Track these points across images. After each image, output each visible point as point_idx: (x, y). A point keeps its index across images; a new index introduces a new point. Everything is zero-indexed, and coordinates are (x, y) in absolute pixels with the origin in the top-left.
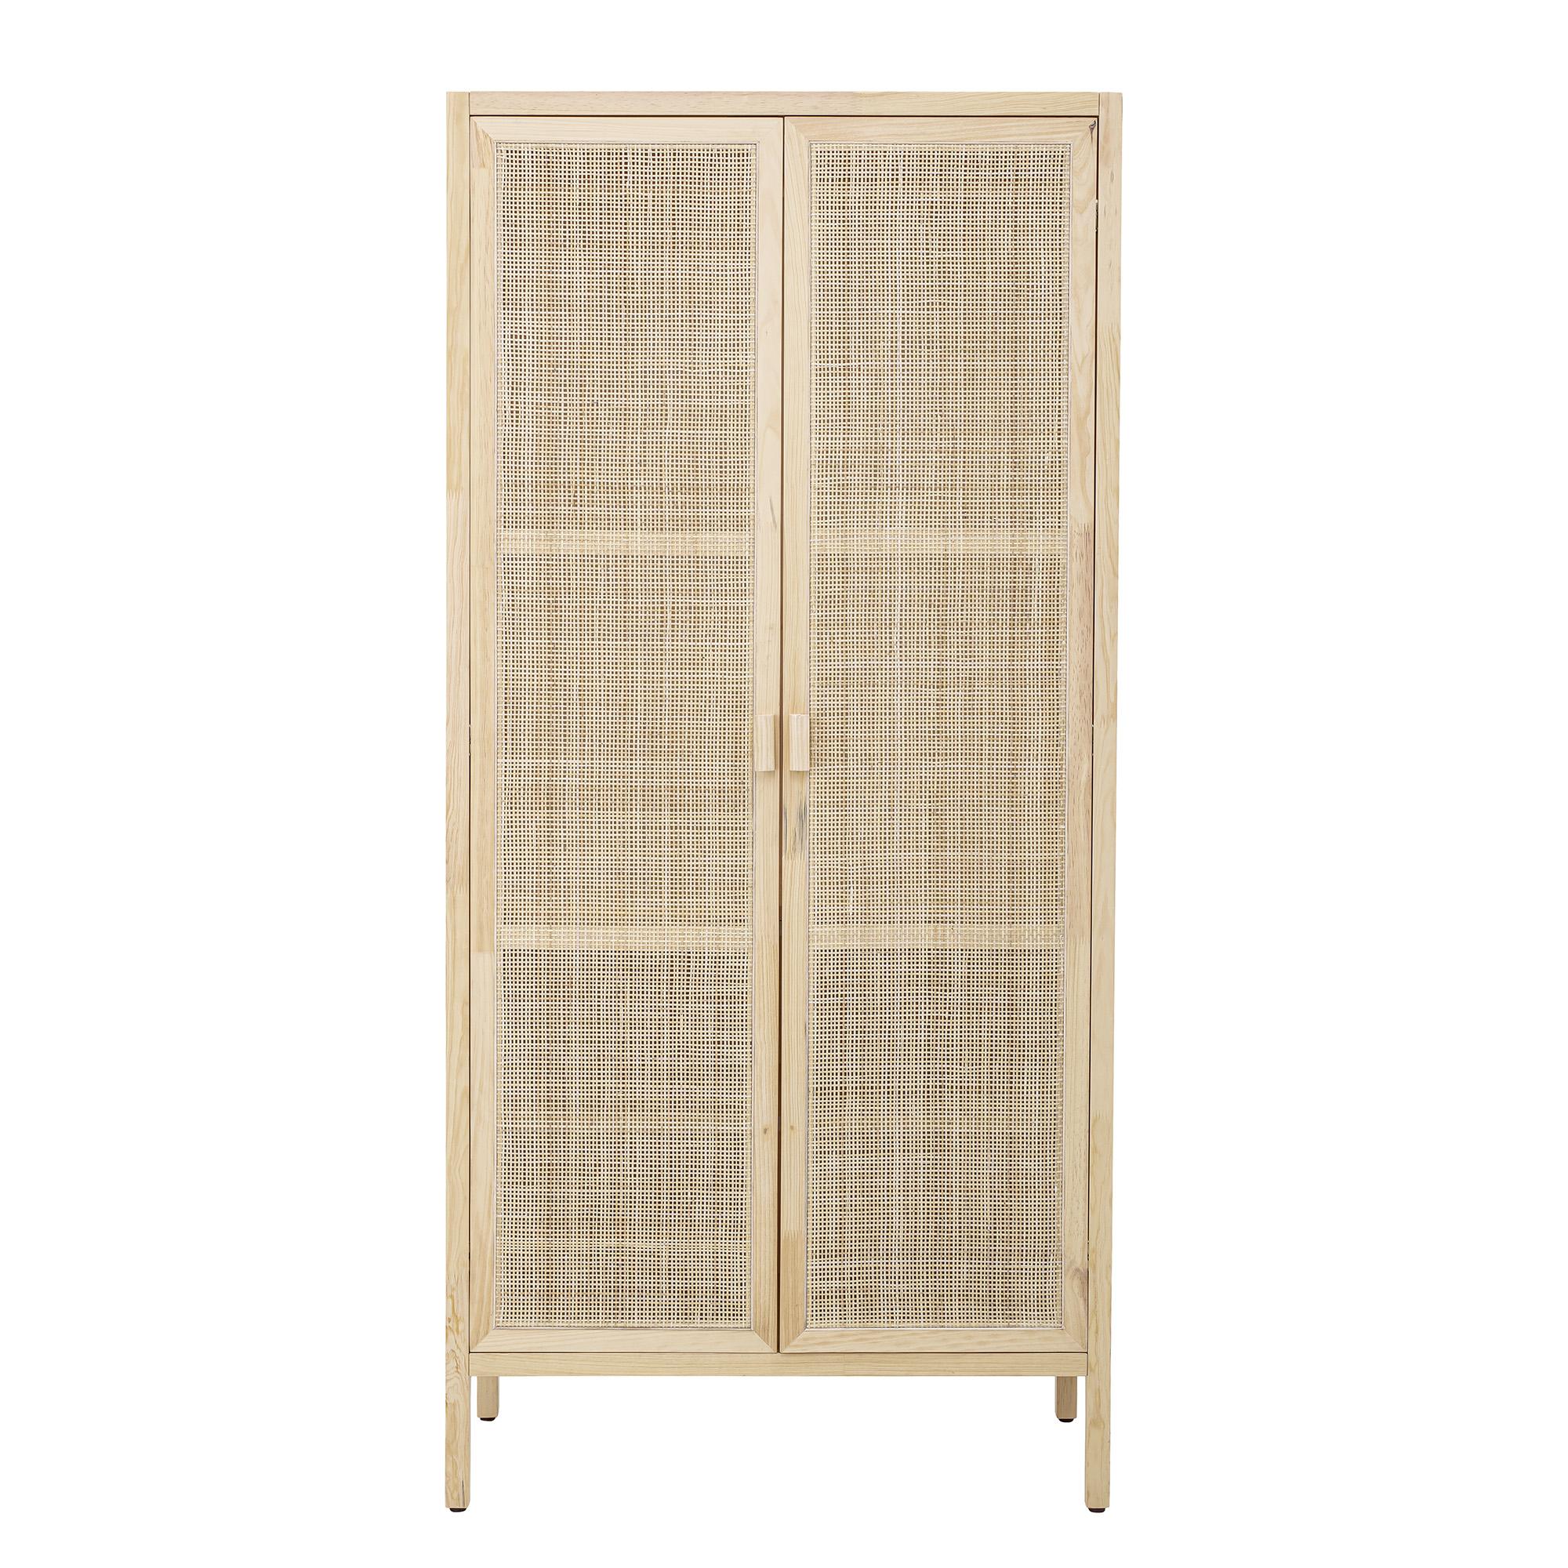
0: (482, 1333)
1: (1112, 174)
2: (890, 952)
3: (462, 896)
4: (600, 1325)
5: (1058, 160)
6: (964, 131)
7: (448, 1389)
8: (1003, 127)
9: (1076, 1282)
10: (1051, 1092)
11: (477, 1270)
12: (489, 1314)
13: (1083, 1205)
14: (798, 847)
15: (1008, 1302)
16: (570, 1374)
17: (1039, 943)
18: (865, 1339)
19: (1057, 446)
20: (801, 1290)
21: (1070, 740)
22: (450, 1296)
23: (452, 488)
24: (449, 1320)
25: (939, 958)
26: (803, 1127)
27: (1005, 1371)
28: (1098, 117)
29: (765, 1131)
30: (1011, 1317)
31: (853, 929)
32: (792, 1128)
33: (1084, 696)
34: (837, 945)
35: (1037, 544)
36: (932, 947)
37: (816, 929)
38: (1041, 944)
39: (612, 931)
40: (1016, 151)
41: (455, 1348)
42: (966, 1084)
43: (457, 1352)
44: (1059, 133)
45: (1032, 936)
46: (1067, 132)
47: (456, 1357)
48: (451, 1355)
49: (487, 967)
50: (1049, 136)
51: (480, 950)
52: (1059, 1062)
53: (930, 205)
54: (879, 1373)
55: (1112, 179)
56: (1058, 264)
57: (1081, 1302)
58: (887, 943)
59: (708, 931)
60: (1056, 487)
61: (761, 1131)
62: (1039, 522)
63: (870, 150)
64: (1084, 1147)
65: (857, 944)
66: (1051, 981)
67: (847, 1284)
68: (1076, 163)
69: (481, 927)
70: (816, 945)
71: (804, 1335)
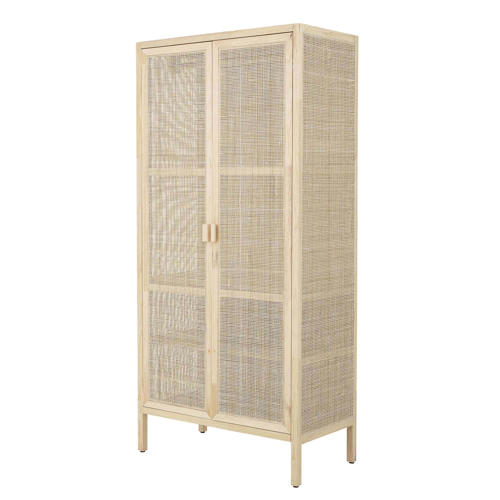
0: (145, 402)
1: (297, 50)
2: (238, 299)
3: (140, 274)
4: (171, 404)
5: (282, 47)
6: (257, 40)
7: (138, 416)
8: (267, 38)
9: (288, 411)
10: (281, 348)
11: (144, 383)
12: (147, 396)
13: (290, 386)
14: (216, 265)
15: (269, 414)
16: (165, 417)
17: (277, 300)
18: (232, 419)
19: (282, 140)
20: (217, 401)
21: (286, 235)
22: (139, 390)
23: (138, 157)
24: (138, 396)
25: (251, 302)
26: (217, 352)
27: (269, 436)
28: (293, 32)
29: (209, 351)
30: (270, 419)
31: (230, 291)
32: (214, 351)
33: (289, 221)
34: (225, 296)
35: (276, 171)
36: (249, 299)
37: (220, 291)
38: (278, 301)
39: (173, 287)
40: (271, 45)
41: (140, 405)
42: (258, 343)
43: (140, 406)
44: (282, 38)
45: (276, 298)
46: (284, 38)
47: (140, 407)
48: (139, 406)
49: (146, 295)
50: (279, 40)
51: (145, 290)
52: (283, 339)
53: (248, 65)
54: (237, 431)
55: (297, 52)
56: (282, 81)
57: (289, 418)
58: (238, 296)
59: (195, 289)
60: (282, 153)
61: (208, 351)
62: (277, 164)
63: (233, 49)
64: (290, 368)
65: (230, 296)
66: (280, 312)
67: (228, 401)
68: (287, 48)
69: (145, 284)
70: (220, 296)
71: (217, 415)
